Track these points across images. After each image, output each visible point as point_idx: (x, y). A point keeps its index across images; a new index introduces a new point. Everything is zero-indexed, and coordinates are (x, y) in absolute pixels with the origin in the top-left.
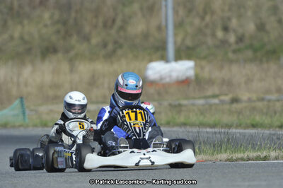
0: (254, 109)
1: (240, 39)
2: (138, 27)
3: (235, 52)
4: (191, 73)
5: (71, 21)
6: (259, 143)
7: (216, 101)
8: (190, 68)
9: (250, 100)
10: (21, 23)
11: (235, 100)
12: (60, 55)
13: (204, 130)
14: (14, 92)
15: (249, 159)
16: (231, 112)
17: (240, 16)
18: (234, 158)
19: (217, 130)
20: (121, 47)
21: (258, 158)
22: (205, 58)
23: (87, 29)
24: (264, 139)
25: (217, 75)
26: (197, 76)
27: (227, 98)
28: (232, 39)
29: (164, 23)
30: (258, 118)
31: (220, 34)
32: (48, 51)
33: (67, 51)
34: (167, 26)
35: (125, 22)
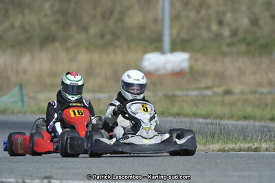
0: (246, 101)
1: (234, 33)
2: (135, 19)
3: (229, 45)
4: (185, 65)
5: (70, 12)
6: (250, 135)
7: (209, 92)
8: (185, 60)
9: (242, 92)
11: (228, 92)
12: (57, 45)
14: (14, 78)
15: (240, 150)
16: (223, 104)
17: (234, 11)
18: (226, 148)
19: (208, 121)
20: (118, 38)
21: (249, 149)
22: (199, 50)
23: (86, 19)
24: (255, 131)
25: (211, 67)
26: (191, 68)
27: (220, 90)
28: (226, 32)
29: (160, 16)
30: (250, 110)
31: (215, 27)
32: (47, 40)
33: (65, 41)
34: (163, 19)
35: (123, 14)
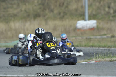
1: (115, 12)
2: (73, 6)
3: (113, 17)
4: (95, 25)
5: (46, 4)
7: (105, 37)
8: (94, 23)
10: (25, 5)
11: (113, 36)
12: (41, 18)
13: (100, 48)
16: (111, 41)
17: (115, 2)
18: (112, 60)
19: (105, 49)
20: (66, 14)
22: (100, 19)
23: (52, 7)
25: (106, 26)
26: (97, 26)
27: (110, 36)
28: (112, 11)
29: (84, 5)
31: (107, 9)
32: (36, 16)
33: (44, 16)
34: (85, 6)
35: (68, 4)
